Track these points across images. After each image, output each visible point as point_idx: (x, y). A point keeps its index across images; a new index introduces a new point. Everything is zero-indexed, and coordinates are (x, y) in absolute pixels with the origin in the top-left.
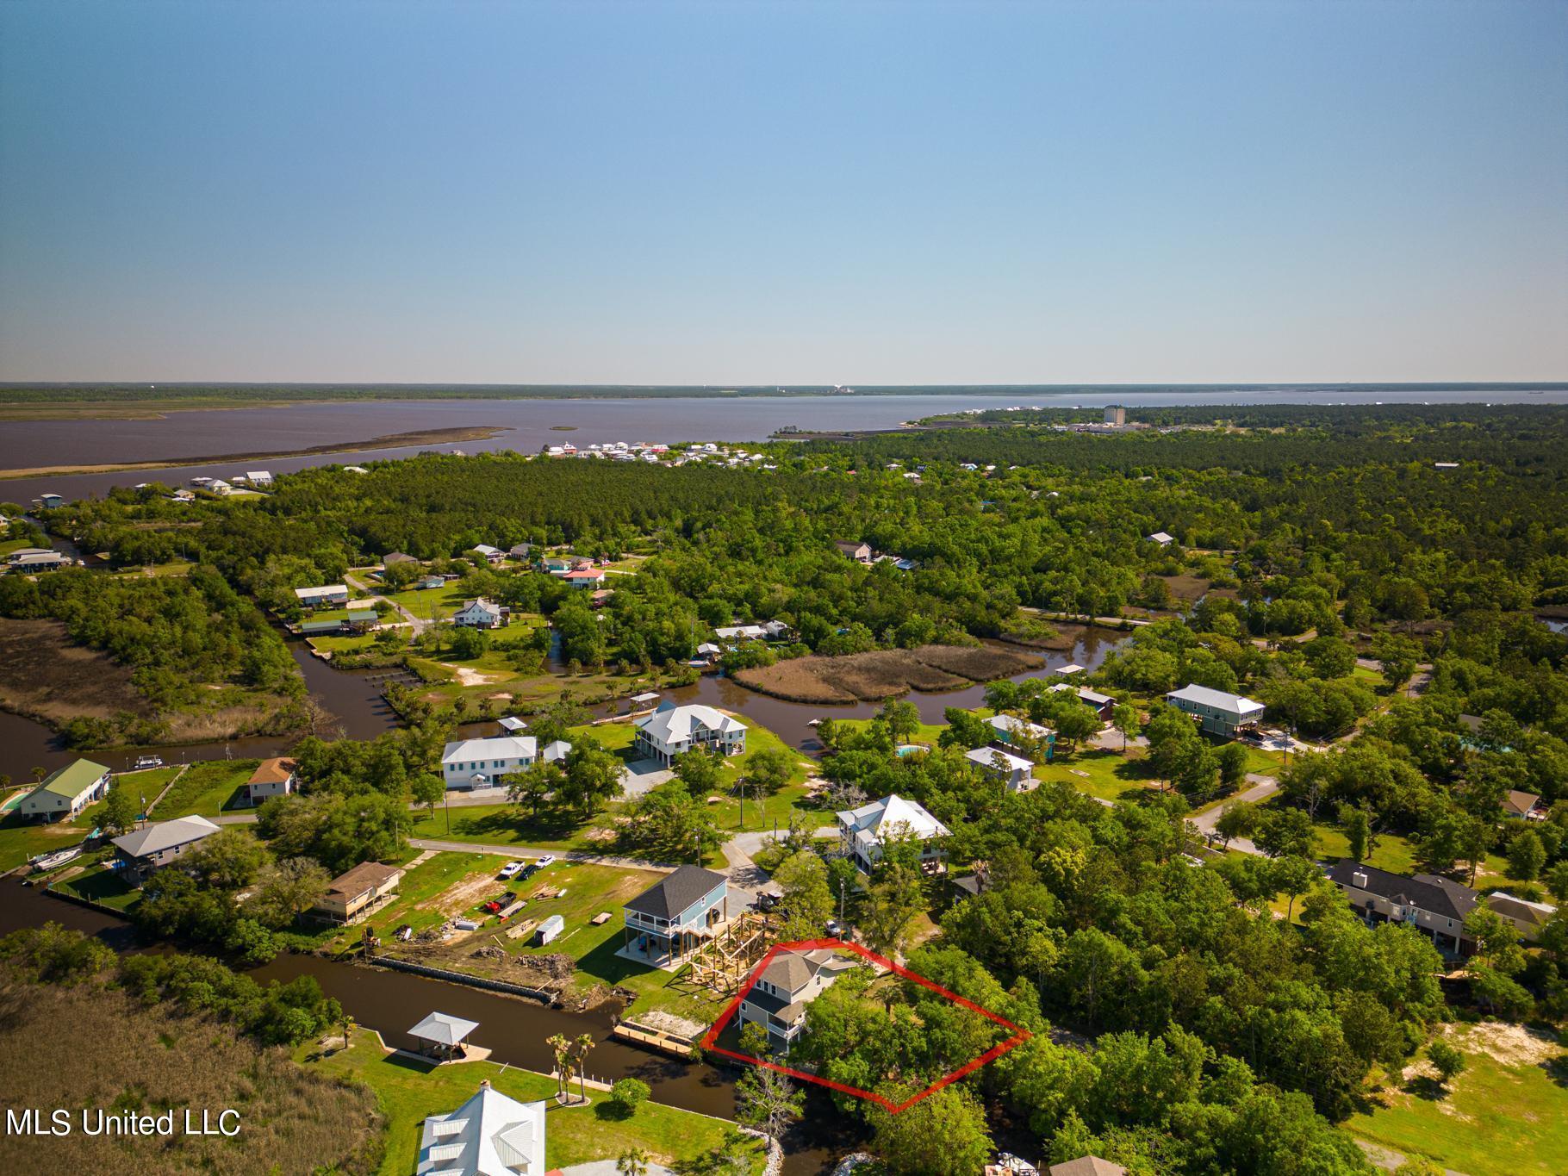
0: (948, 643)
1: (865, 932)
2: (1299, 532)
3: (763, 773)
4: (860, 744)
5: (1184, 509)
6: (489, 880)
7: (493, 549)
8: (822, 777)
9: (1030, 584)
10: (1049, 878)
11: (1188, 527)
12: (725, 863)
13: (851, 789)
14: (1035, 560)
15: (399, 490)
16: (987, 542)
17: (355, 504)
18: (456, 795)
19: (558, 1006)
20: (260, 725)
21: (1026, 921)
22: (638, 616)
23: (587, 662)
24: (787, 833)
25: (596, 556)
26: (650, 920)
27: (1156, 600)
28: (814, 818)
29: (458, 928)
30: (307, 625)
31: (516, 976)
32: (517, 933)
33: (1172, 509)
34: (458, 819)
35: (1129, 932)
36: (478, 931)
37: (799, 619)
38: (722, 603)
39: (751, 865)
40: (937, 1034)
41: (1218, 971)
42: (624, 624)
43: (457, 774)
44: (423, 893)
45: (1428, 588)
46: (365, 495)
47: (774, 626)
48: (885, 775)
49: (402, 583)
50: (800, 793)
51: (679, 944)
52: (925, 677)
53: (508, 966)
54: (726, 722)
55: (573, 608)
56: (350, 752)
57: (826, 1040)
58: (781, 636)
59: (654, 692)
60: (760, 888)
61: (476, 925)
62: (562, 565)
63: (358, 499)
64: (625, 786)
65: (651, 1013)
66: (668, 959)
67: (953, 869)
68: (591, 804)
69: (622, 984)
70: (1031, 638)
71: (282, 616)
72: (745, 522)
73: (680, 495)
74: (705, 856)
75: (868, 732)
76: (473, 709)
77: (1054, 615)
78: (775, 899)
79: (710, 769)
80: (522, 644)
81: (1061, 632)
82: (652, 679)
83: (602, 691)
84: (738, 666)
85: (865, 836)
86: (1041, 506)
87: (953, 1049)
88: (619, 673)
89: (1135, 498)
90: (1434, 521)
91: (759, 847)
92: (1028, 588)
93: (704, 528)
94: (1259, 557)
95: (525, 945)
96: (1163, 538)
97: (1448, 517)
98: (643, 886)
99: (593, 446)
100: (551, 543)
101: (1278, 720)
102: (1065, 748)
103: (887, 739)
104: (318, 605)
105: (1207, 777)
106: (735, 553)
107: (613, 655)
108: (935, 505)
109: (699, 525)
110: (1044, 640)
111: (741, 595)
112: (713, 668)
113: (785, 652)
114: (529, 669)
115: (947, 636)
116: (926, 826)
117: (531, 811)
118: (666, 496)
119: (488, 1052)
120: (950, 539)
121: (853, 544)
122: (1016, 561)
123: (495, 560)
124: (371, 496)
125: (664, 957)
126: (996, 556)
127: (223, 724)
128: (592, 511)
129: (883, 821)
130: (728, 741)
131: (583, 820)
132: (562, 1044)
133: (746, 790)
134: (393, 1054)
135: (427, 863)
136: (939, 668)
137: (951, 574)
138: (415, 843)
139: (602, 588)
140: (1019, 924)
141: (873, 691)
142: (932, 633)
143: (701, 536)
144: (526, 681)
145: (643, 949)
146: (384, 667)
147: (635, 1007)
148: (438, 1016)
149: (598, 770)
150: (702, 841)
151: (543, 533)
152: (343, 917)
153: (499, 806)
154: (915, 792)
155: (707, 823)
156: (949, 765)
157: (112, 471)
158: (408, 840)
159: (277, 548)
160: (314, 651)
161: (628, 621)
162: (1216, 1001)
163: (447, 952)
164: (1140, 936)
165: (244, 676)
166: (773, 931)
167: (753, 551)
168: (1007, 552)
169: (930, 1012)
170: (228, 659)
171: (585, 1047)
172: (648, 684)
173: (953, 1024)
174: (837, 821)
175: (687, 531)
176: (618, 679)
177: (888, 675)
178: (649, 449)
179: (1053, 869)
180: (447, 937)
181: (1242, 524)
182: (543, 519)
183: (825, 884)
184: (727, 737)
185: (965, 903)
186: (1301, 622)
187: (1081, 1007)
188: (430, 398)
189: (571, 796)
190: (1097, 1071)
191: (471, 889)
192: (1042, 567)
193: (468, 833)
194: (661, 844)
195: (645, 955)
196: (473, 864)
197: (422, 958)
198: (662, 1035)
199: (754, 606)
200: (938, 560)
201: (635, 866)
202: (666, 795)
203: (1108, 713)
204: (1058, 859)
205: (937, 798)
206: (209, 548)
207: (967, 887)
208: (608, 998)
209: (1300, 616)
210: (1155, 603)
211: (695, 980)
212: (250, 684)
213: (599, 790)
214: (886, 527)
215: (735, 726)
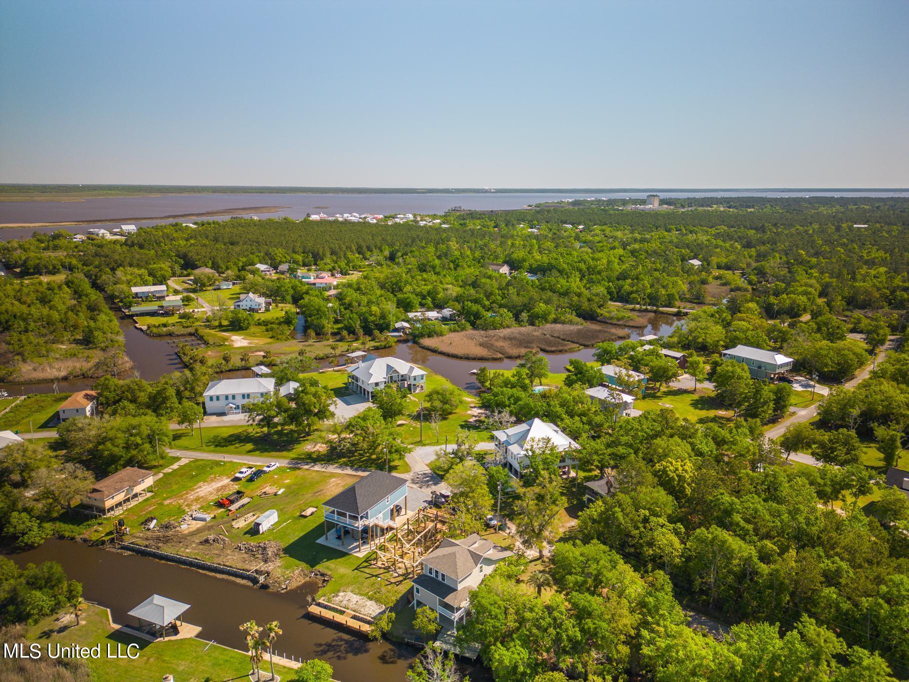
0: (563, 323)
1: (519, 525)
2: (784, 258)
3: (437, 404)
4: (507, 383)
5: (707, 246)
6: (226, 481)
7: (266, 266)
8: (480, 408)
9: (615, 288)
10: (665, 482)
11: (711, 256)
12: (407, 469)
13: (503, 414)
14: (617, 273)
15: (213, 235)
16: (585, 263)
17: (185, 243)
18: (214, 418)
19: (265, 587)
20: (84, 370)
21: (652, 519)
22: (355, 304)
23: (320, 333)
24: (455, 447)
25: (332, 271)
26: (344, 515)
27: (698, 298)
28: (476, 436)
29: (194, 519)
30: (135, 309)
31: (233, 560)
32: (241, 524)
33: (700, 246)
34: (212, 435)
35: (743, 529)
36: (210, 522)
37: (463, 308)
38: (412, 296)
39: (428, 471)
40: (589, 623)
41: (826, 564)
42: (345, 309)
43: (215, 403)
44: (173, 491)
45: (879, 289)
46: (191, 238)
47: (447, 312)
48: (527, 405)
49: (204, 285)
50: (465, 418)
51: (366, 534)
52: (550, 344)
53: (229, 552)
54: (412, 369)
55: (312, 298)
56: (136, 387)
57: (489, 627)
58: (451, 318)
59: (364, 351)
60: (434, 488)
61: (209, 517)
62: (309, 277)
63: (187, 240)
64: (335, 412)
65: (341, 594)
66: (358, 546)
67: (582, 474)
68: (309, 425)
69: (320, 567)
70: (619, 320)
71: (121, 304)
72: (429, 252)
73: (389, 238)
74: (392, 464)
75: (513, 376)
76: (236, 361)
77: (632, 306)
78: (446, 497)
79: (399, 401)
80: (277, 321)
81: (638, 316)
82: (363, 343)
83: (328, 351)
84: (422, 335)
85: (514, 449)
86: (616, 244)
87: (603, 638)
88: (341, 340)
89: (675, 240)
90: (869, 252)
91: (434, 457)
92: (614, 290)
93: (402, 256)
94: (761, 273)
95: (246, 533)
96: (696, 262)
97: (878, 250)
98: (343, 486)
99: (338, 215)
100: (304, 265)
101: (800, 370)
102: (652, 388)
103: (527, 381)
104: (146, 298)
105: (765, 407)
106: (422, 269)
107: (338, 329)
108: (549, 244)
109: (399, 254)
110: (627, 321)
111: (425, 293)
112: (405, 337)
113: (455, 327)
114: (280, 337)
115: (563, 318)
116: (562, 442)
117: (265, 429)
118: (380, 238)
119: (199, 629)
120: (561, 260)
121: (498, 265)
122: (604, 274)
123: (268, 273)
124: (195, 238)
125: (355, 544)
126: (592, 270)
127: (59, 370)
128: (332, 245)
129: (529, 438)
130: (413, 382)
131: (304, 437)
132: (253, 628)
133: (424, 416)
134: (117, 631)
135: (181, 468)
136: (559, 338)
137: (563, 281)
138: (172, 453)
139: (334, 289)
140: (646, 520)
141: (514, 352)
142: (552, 316)
143: (401, 260)
144: (276, 345)
145: (339, 538)
146: (182, 335)
147: (329, 587)
148: (157, 599)
149: (314, 400)
150: (390, 452)
151: (300, 258)
152: (103, 511)
153: (244, 426)
154: (550, 417)
155: (394, 439)
156: (574, 398)
157: (42, 226)
158: (168, 450)
159: (126, 264)
160: (137, 325)
161: (348, 306)
162: (830, 592)
163: (183, 539)
164: (751, 532)
165: (83, 339)
166: (443, 523)
167: (434, 267)
168: (599, 267)
169: (582, 603)
170: (75, 329)
171: (273, 634)
172: (360, 346)
173: (602, 613)
174: (493, 438)
175: (392, 258)
176: (340, 344)
177: (525, 342)
178: (371, 217)
179: (668, 476)
180: (184, 527)
181: (744, 255)
182: (301, 250)
183: (485, 487)
184: (412, 379)
185: (600, 503)
186: (798, 310)
187: (702, 592)
188: (244, 192)
189: (293, 418)
190: (738, 661)
191: (209, 489)
192: (623, 276)
193: (216, 446)
194: (360, 454)
195: (340, 542)
196: (216, 469)
197: (160, 545)
198: (349, 614)
199: (434, 299)
200: (555, 273)
201: (339, 471)
202: (364, 419)
203: (683, 364)
204: (671, 468)
205: (567, 421)
206: (83, 265)
207: (596, 489)
208: (308, 579)
209: (799, 306)
210: (698, 300)
211: (379, 564)
212: (87, 345)
213: (316, 415)
214: (519, 254)
215: (418, 371)
